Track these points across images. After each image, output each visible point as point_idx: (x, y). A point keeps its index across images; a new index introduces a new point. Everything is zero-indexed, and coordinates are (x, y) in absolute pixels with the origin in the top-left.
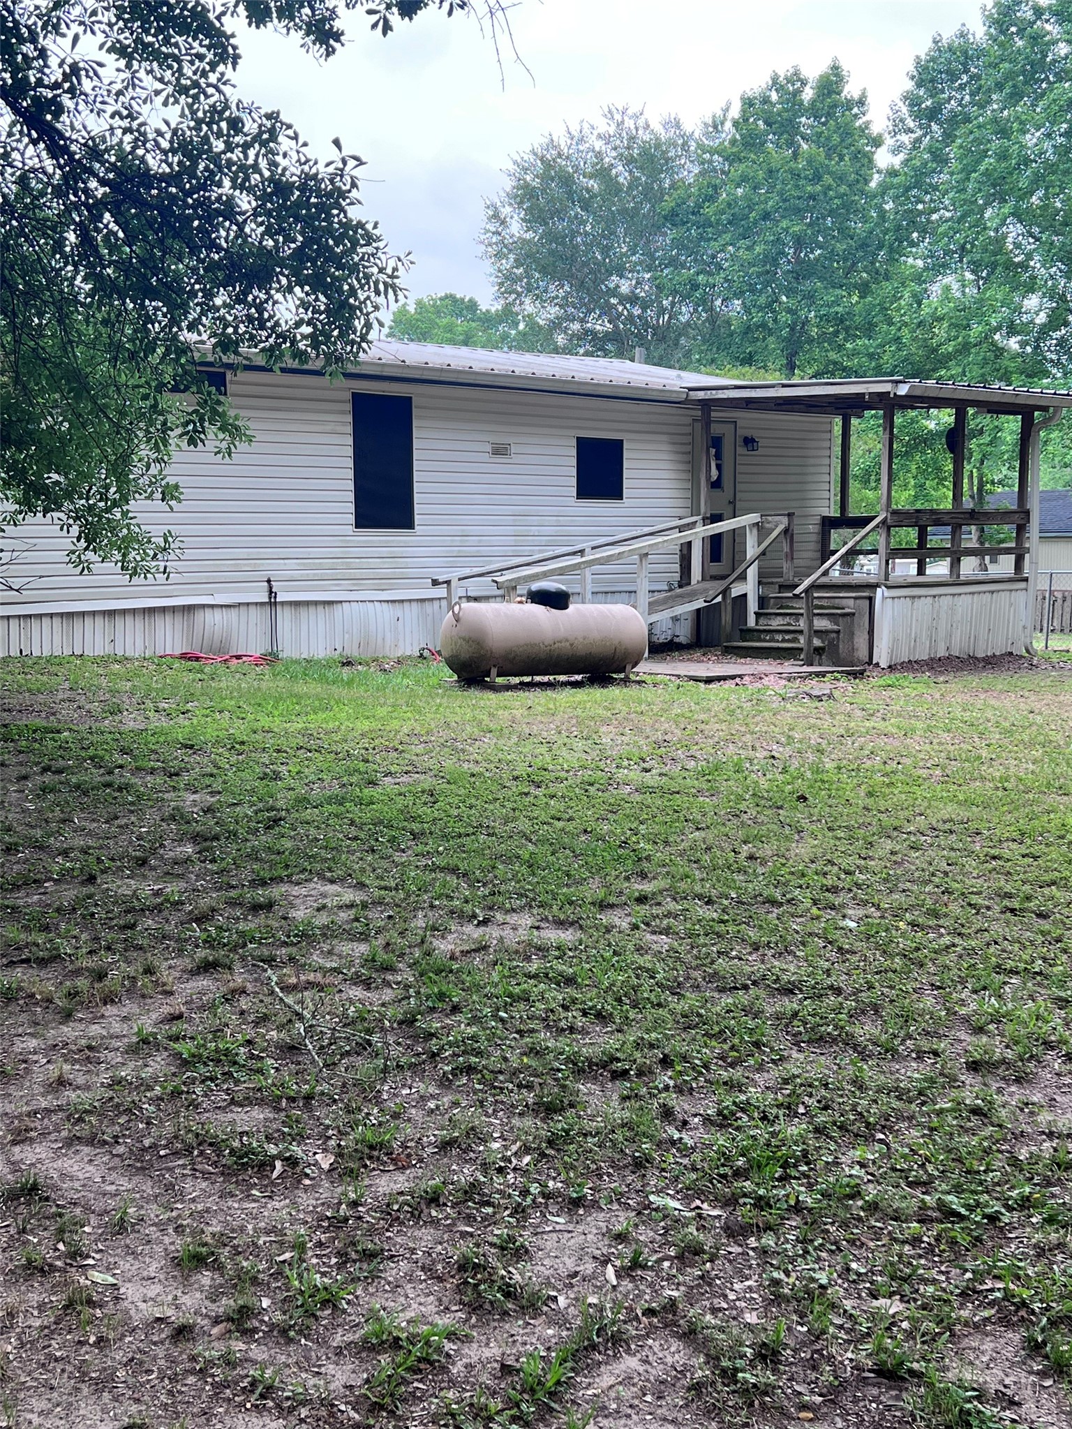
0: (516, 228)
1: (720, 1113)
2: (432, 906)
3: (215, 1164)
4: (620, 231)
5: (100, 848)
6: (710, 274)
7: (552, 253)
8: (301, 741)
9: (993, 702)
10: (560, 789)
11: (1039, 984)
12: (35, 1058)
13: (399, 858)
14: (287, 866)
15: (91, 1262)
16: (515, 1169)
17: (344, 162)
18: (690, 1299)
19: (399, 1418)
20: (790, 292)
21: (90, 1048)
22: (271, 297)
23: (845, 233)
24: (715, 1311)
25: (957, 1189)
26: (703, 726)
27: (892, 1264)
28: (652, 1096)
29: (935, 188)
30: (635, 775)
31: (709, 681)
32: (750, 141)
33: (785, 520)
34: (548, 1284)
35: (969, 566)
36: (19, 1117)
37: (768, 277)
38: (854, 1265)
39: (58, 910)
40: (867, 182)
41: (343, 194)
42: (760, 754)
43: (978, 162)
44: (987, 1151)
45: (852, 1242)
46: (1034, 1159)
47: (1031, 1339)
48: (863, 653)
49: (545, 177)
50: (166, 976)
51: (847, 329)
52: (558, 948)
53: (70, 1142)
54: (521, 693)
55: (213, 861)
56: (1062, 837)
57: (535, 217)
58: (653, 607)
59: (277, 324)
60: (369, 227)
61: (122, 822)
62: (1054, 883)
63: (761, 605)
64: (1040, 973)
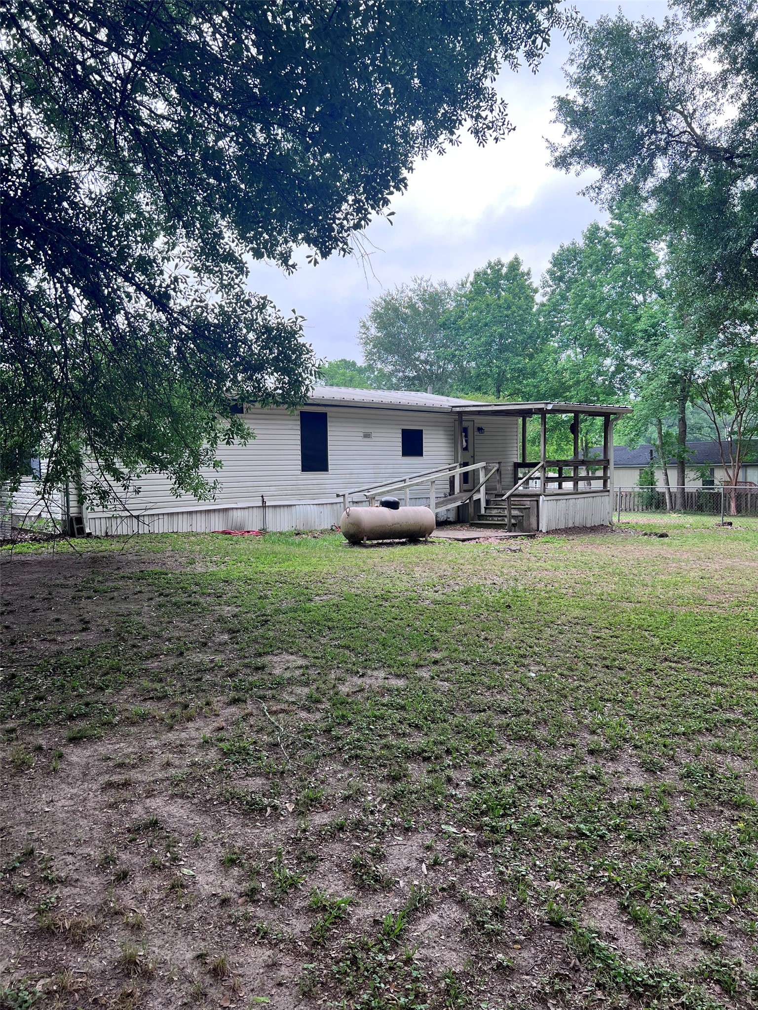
0: (373, 331)
1: (474, 780)
2: (338, 667)
3: (239, 809)
4: (420, 331)
5: (185, 637)
6: (461, 350)
7: (390, 342)
8: (277, 578)
9: (595, 550)
10: (396, 602)
11: (621, 707)
12: (156, 751)
13: (323, 641)
14: (271, 646)
15: (182, 863)
16: (379, 811)
17: (296, 319)
18: (462, 882)
19: (326, 949)
20: (497, 358)
21: (182, 746)
22: (263, 377)
23: (522, 332)
24: (473, 888)
25: (585, 821)
26: (462, 567)
27: (555, 862)
28: (443, 770)
29: (563, 311)
30: (430, 594)
31: (464, 540)
32: (478, 292)
33: (497, 465)
34: (395, 874)
35: (582, 485)
36: (149, 783)
37: (488, 352)
38: (538, 863)
39: (167, 671)
40: (531, 309)
41: (296, 333)
42: (489, 582)
43: (582, 300)
44: (599, 799)
45: (536, 850)
46: (620, 804)
47: (621, 904)
48: (534, 526)
49: (386, 308)
50: (216, 706)
51: (524, 374)
52: (397, 690)
53: (172, 797)
54: (377, 549)
55: (237, 643)
56: (629, 626)
57: (382, 326)
58: (438, 505)
59: (266, 389)
60: (307, 346)
61: (196, 622)
62: (626, 651)
63: (487, 504)
64: (621, 701)
